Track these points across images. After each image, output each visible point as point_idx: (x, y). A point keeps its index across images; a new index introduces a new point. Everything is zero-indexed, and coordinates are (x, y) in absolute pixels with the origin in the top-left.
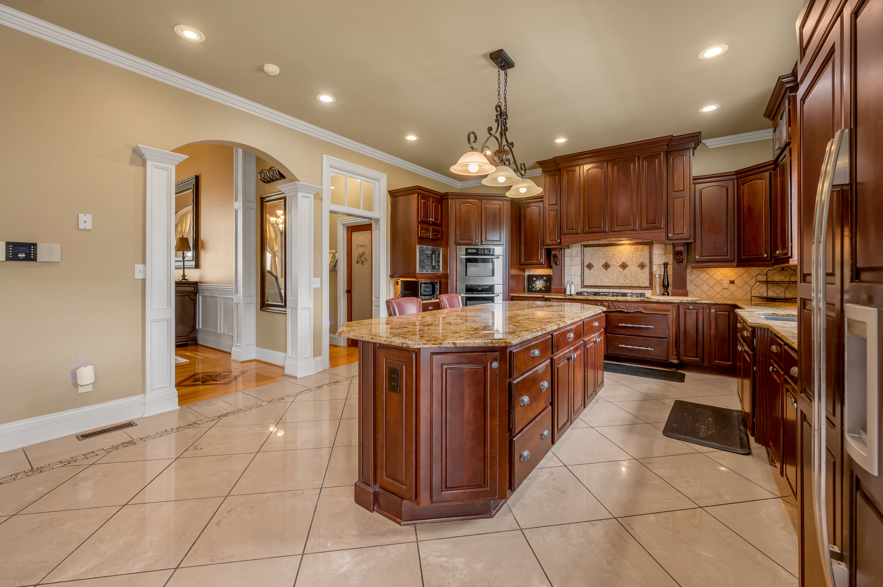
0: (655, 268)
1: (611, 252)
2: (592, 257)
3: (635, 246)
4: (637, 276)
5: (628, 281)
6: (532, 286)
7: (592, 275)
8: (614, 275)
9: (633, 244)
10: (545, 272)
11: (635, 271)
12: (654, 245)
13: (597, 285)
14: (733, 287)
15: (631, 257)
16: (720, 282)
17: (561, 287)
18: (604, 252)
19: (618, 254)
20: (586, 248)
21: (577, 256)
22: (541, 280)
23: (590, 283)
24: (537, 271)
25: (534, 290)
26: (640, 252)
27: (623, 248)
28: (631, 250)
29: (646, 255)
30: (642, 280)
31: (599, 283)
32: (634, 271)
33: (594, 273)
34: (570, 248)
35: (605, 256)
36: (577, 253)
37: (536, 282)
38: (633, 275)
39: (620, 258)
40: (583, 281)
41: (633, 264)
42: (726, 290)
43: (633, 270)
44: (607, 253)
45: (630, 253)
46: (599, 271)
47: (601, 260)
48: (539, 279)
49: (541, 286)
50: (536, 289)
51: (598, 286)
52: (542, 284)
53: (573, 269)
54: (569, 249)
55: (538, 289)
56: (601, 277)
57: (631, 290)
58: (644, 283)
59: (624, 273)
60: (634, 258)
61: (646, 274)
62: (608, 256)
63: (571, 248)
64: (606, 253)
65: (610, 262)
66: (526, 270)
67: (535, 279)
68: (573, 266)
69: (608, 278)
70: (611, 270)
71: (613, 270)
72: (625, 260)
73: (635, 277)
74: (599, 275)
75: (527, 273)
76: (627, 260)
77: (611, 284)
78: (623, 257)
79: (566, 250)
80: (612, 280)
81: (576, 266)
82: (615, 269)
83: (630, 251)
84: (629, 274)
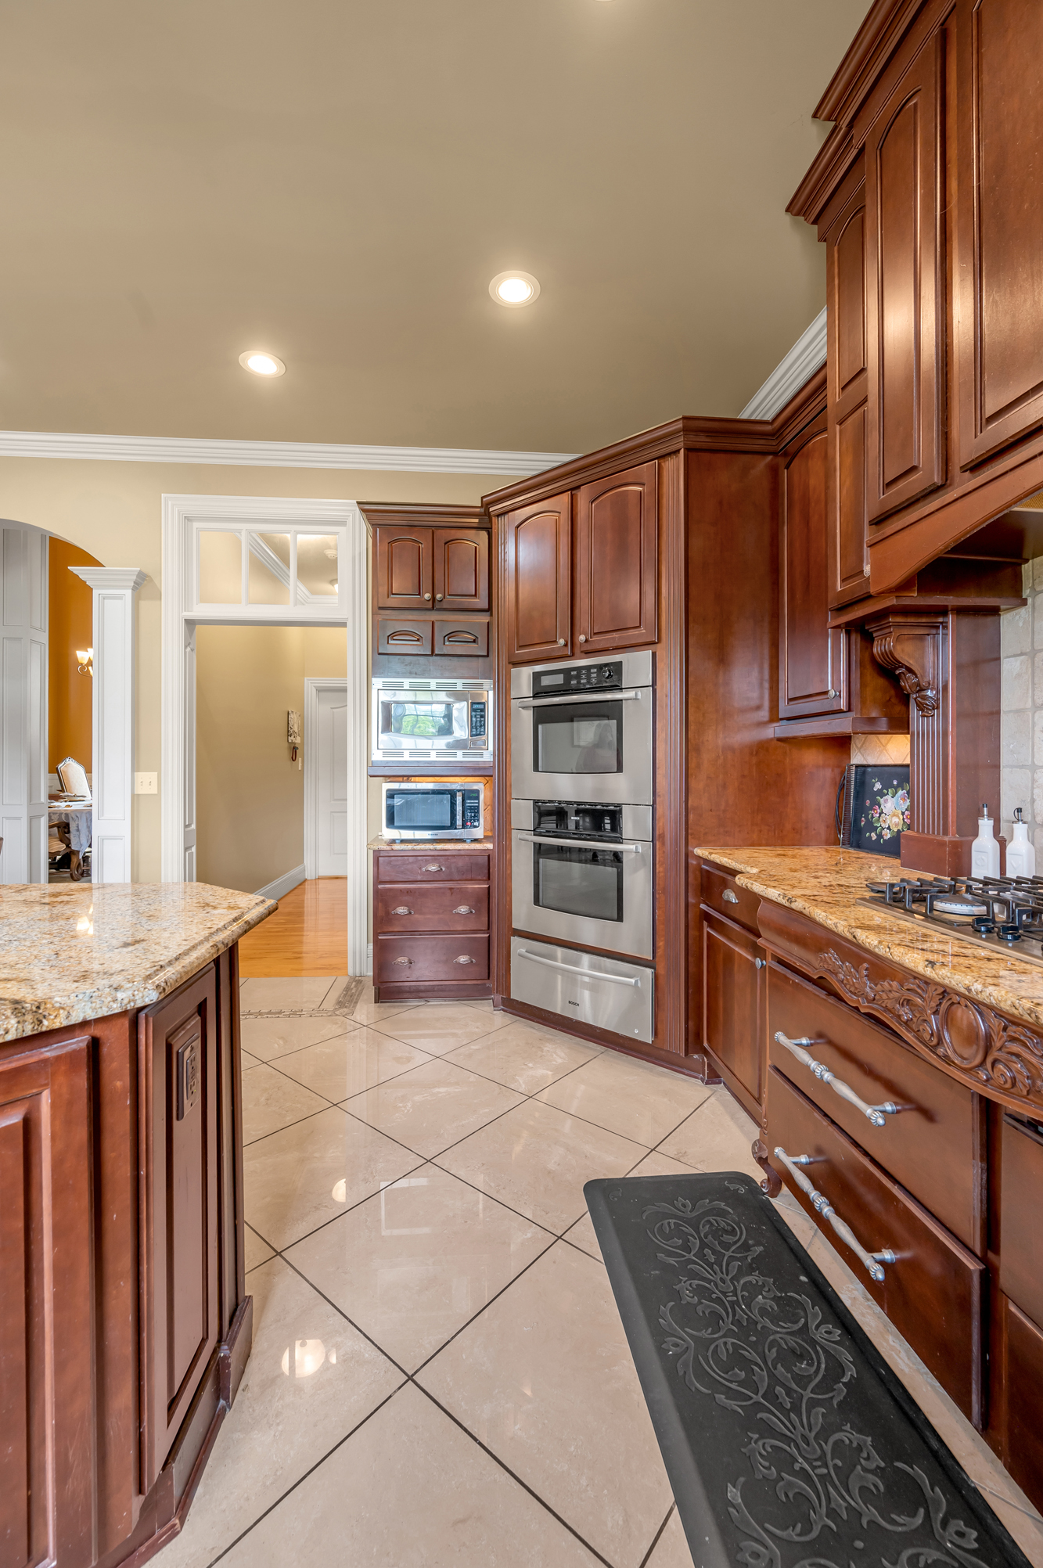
6: (866, 817)
22: (900, 792)
24: (890, 747)
25: (874, 836)
34: (1024, 602)
37: (882, 801)
48: (892, 786)
49: (897, 820)
50: (880, 836)
52: (903, 813)
54: (1023, 611)
55: (887, 835)
63: (1030, 601)
66: (853, 746)
67: (878, 786)
75: (857, 759)
79: (1006, 619)
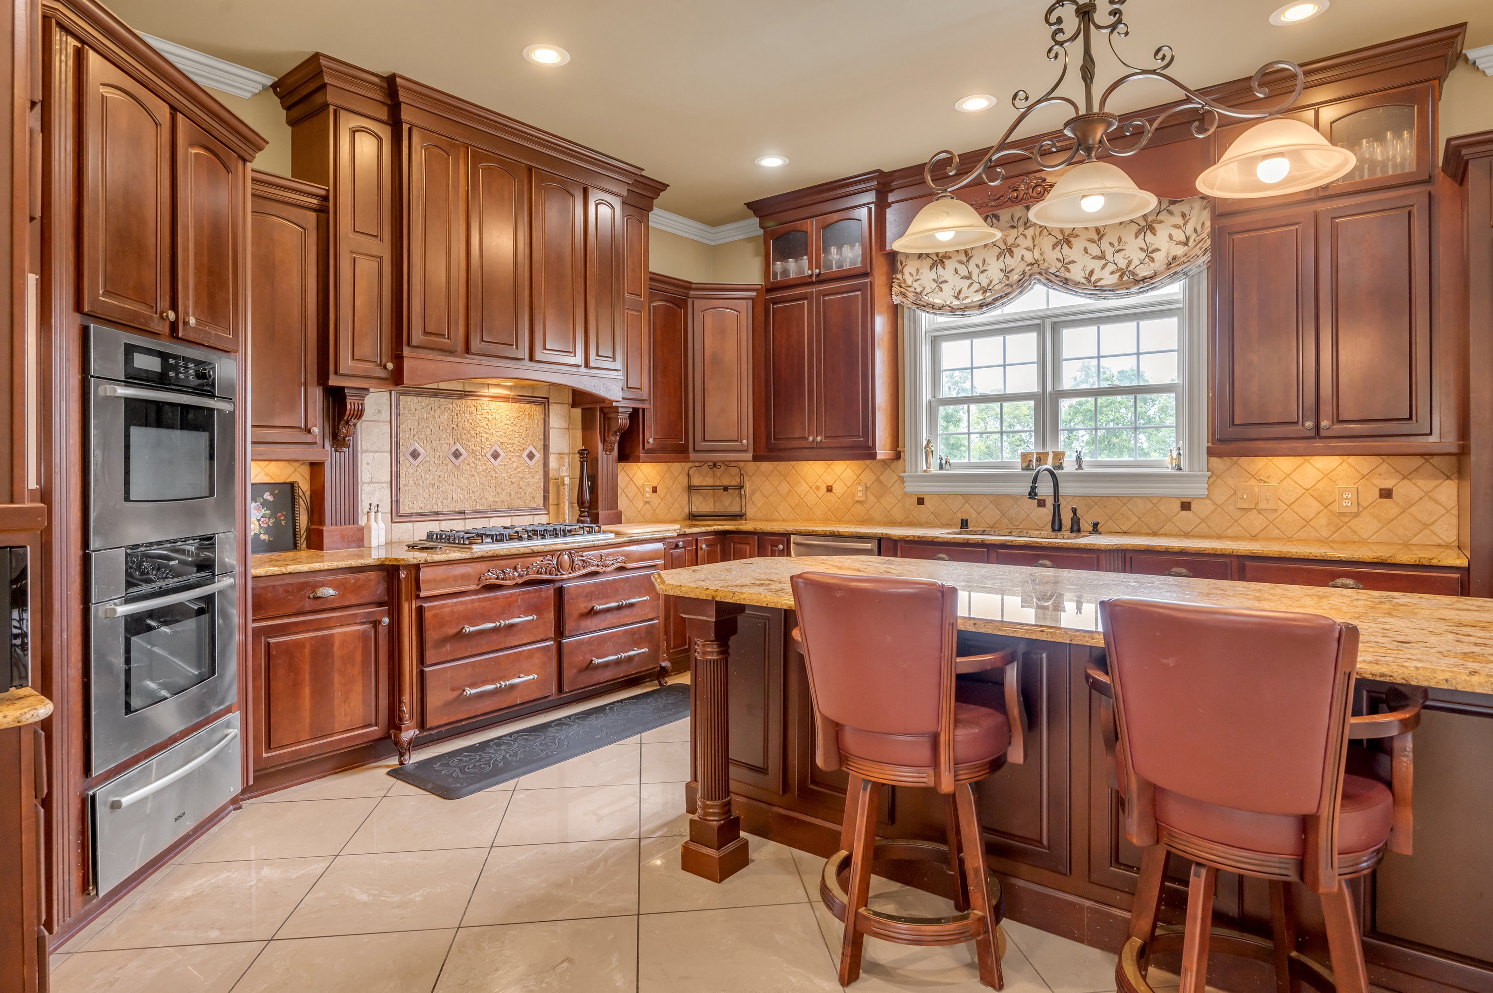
0: (553, 463)
1: (468, 416)
2: (421, 427)
3: (518, 405)
4: (521, 483)
5: (504, 496)
7: (421, 482)
8: (476, 480)
9: (515, 400)
10: (267, 475)
11: (518, 470)
12: (550, 407)
13: (436, 509)
14: (655, 499)
15: (511, 433)
16: (641, 490)
17: (355, 526)
18: (450, 414)
19: (484, 424)
20: (406, 397)
21: (378, 421)
23: (415, 506)
26: (527, 420)
27: (494, 406)
28: (510, 415)
29: (538, 429)
30: (530, 490)
31: (440, 504)
32: (515, 469)
33: (428, 476)
35: (455, 426)
36: (379, 412)
38: (514, 480)
39: (487, 433)
40: (396, 503)
41: (515, 450)
42: (648, 505)
43: (514, 465)
44: (460, 419)
45: (508, 422)
46: (439, 470)
47: (444, 436)
51: (437, 514)
52: (258, 520)
53: (368, 464)
56: (444, 487)
57: (509, 518)
58: (534, 498)
59: (497, 475)
60: (517, 435)
61: (538, 477)
62: (460, 425)
64: (456, 417)
65: (466, 443)
68: (367, 451)
69: (462, 489)
70: (468, 467)
71: (473, 465)
72: (498, 441)
73: (518, 484)
74: (440, 482)
76: (501, 441)
77: (467, 507)
78: (494, 432)
80: (471, 495)
81: (375, 452)
82: (478, 462)
83: (508, 417)
84: (506, 478)
